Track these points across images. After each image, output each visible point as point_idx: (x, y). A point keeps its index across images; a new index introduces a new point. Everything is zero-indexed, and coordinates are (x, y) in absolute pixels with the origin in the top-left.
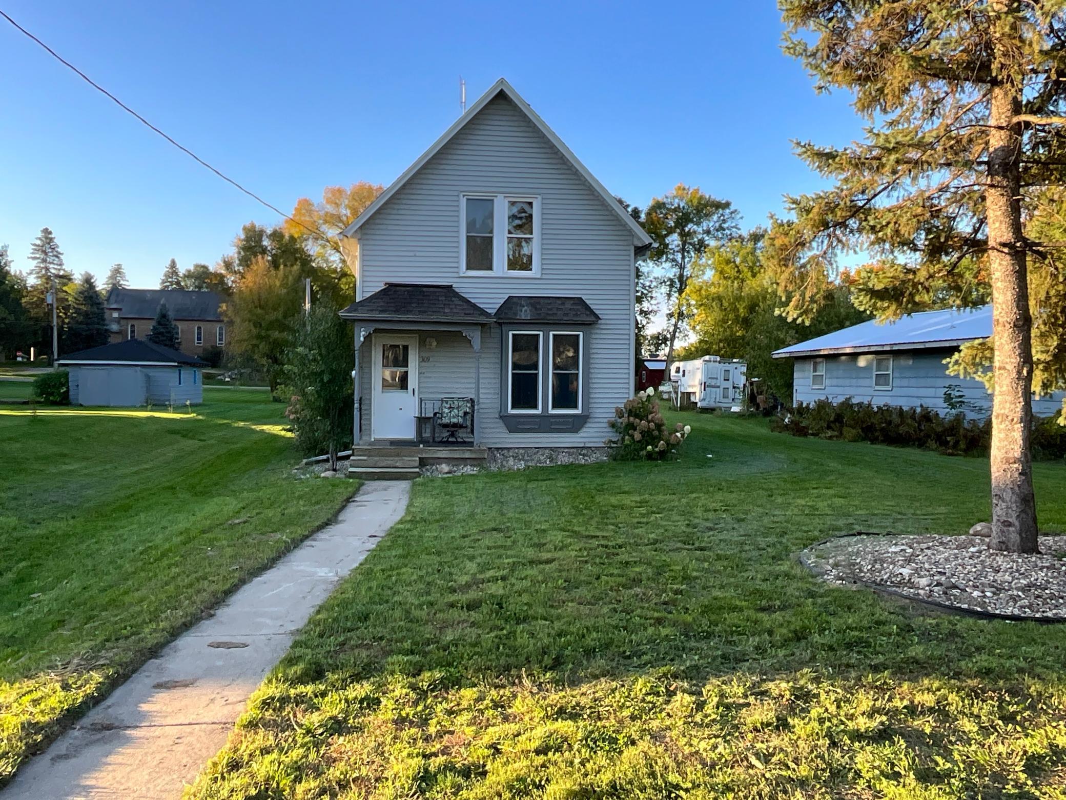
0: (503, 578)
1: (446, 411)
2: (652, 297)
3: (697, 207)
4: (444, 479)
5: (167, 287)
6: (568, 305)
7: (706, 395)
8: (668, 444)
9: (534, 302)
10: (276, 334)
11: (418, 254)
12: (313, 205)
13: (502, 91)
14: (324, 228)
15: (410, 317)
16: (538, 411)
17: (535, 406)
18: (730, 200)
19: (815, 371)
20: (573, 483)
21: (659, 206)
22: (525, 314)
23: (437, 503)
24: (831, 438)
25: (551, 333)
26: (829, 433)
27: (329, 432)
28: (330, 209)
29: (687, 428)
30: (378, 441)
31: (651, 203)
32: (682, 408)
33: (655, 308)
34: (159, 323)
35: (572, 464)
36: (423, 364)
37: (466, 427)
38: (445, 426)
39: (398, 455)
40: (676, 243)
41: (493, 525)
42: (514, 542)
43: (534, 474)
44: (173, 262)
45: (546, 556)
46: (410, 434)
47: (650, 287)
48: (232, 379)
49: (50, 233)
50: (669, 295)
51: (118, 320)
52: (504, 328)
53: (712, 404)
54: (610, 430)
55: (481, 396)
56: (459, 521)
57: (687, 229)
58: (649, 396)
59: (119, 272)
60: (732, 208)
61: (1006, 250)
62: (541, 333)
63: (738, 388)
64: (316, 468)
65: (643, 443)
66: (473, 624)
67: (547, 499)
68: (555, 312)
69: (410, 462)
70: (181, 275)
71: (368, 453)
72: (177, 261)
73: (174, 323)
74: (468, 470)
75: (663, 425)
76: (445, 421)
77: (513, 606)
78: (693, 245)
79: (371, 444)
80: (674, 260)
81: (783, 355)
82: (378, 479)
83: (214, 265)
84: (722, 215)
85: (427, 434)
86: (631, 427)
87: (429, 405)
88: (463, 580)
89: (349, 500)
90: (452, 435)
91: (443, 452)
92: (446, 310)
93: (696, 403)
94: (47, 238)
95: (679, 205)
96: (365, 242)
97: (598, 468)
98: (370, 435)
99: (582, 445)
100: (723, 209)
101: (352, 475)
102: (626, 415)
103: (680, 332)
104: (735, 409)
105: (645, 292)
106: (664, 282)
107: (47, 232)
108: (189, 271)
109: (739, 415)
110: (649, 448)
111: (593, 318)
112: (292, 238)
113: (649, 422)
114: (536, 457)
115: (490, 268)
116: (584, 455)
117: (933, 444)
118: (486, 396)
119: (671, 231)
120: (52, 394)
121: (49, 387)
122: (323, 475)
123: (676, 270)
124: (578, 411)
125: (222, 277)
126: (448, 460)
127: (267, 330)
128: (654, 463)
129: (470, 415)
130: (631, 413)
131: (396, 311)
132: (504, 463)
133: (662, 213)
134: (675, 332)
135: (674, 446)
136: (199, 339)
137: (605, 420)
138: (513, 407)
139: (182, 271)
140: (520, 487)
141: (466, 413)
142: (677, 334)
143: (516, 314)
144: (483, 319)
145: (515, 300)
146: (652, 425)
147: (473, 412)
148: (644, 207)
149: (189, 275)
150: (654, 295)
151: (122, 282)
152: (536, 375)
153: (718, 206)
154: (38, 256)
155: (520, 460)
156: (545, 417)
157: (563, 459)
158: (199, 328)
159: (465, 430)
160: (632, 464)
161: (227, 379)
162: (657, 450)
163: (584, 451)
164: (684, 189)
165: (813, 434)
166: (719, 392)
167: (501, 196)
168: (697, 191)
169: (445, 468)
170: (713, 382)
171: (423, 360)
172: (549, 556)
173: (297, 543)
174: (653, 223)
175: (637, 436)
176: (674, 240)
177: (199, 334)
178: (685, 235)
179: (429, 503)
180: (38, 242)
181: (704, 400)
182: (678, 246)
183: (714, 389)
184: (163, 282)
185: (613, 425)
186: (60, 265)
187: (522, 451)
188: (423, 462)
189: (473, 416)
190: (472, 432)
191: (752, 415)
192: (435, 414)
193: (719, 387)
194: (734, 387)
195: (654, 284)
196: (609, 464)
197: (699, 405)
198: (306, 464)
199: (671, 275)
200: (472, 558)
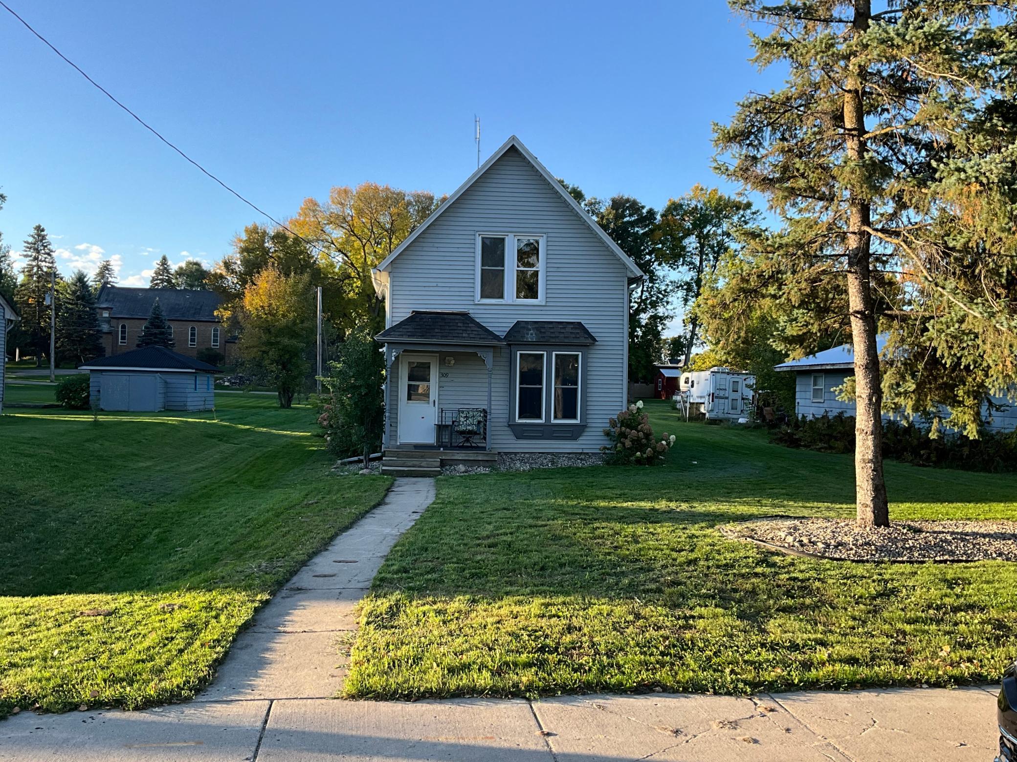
0: (511, 533)
1: (462, 419)
2: (668, 303)
3: (716, 208)
4: (461, 477)
5: (157, 284)
6: (569, 329)
7: (714, 406)
8: (655, 452)
9: (540, 326)
10: (286, 341)
11: (440, 284)
12: (319, 206)
13: (513, 145)
14: (328, 228)
15: (434, 341)
16: (542, 421)
17: (539, 416)
18: (751, 200)
19: (815, 384)
20: (569, 481)
21: (674, 208)
22: (531, 336)
23: (460, 492)
24: (819, 450)
25: (554, 353)
26: (820, 445)
27: (363, 437)
28: (335, 209)
29: (673, 437)
30: (403, 445)
31: (667, 204)
32: (691, 419)
33: (671, 313)
34: (152, 324)
35: (570, 467)
36: (443, 379)
37: (479, 434)
38: (462, 433)
39: (422, 457)
40: (694, 245)
41: (504, 506)
42: (519, 516)
43: (535, 474)
44: (164, 259)
45: (540, 523)
46: (431, 440)
47: (665, 291)
48: (232, 383)
49: (43, 230)
50: (686, 300)
51: (108, 321)
52: (513, 348)
53: (721, 416)
54: (606, 438)
55: (493, 407)
56: (478, 504)
57: (705, 231)
58: (638, 408)
59: (107, 269)
60: (754, 209)
61: (859, 316)
62: (545, 353)
63: (748, 399)
64: (353, 468)
65: (633, 450)
66: (493, 553)
67: (546, 491)
68: (557, 335)
69: (432, 463)
70: (172, 271)
71: (397, 454)
72: (168, 257)
73: (167, 323)
74: (481, 470)
75: (650, 434)
76: (462, 428)
77: (517, 545)
78: (712, 247)
79: (398, 447)
80: (691, 263)
81: (785, 369)
82: (407, 476)
83: (211, 264)
84: (743, 216)
85: (446, 439)
86: (623, 435)
87: (449, 415)
88: (485, 533)
89: (388, 490)
90: (467, 440)
91: (459, 455)
92: (464, 335)
93: (704, 414)
94: (39, 235)
95: (696, 206)
96: (395, 275)
97: (593, 471)
98: (396, 440)
99: (580, 451)
100: (744, 210)
101: (384, 472)
102: (619, 425)
103: (698, 339)
104: (742, 420)
105: (661, 296)
106: (681, 286)
107: (39, 229)
108: (181, 268)
109: (745, 427)
110: (638, 453)
111: (590, 341)
112: (297, 241)
113: (638, 431)
114: (539, 461)
115: (502, 297)
116: (581, 459)
117: (907, 455)
118: (497, 407)
119: (688, 233)
120: (74, 399)
121: (71, 392)
122: (361, 472)
123: (693, 274)
124: (577, 421)
125: (221, 277)
126: (464, 462)
127: (276, 336)
128: (642, 467)
129: (483, 423)
130: (623, 423)
131: (422, 336)
132: (512, 465)
133: (678, 215)
134: (692, 338)
135: (660, 453)
136: (193, 340)
137: (601, 430)
138: (520, 417)
139: (174, 267)
140: (525, 483)
141: (479, 422)
142: (695, 341)
143: (523, 337)
144: (495, 343)
145: (522, 325)
146: (641, 434)
147: (486, 421)
148: (660, 208)
149: (180, 273)
150: (670, 299)
151: (110, 279)
152: (541, 389)
153: (738, 207)
154: (30, 253)
155: (525, 463)
156: (548, 426)
157: (564, 463)
158: (193, 329)
159: (478, 437)
160: (622, 467)
161: (226, 384)
162: (645, 456)
163: (583, 457)
164: (702, 189)
165: (805, 446)
166: (727, 404)
167: (511, 235)
168: (716, 191)
169: (462, 468)
170: (722, 393)
171: (443, 375)
172: (543, 523)
173: (363, 515)
174: (669, 225)
175: (628, 443)
176: (691, 243)
177: (193, 335)
178: (703, 238)
179: (451, 493)
180: (31, 240)
181: (712, 410)
182: (697, 248)
183: (722, 401)
184: (153, 280)
185: (607, 434)
186: (52, 263)
187: (527, 455)
188: (443, 463)
189: (485, 425)
190: (485, 438)
191: (757, 427)
192: (453, 422)
193: (727, 398)
194: (743, 399)
195: (670, 288)
196: (603, 467)
197: (707, 415)
198: (342, 464)
199: (688, 279)
200: (490, 523)
